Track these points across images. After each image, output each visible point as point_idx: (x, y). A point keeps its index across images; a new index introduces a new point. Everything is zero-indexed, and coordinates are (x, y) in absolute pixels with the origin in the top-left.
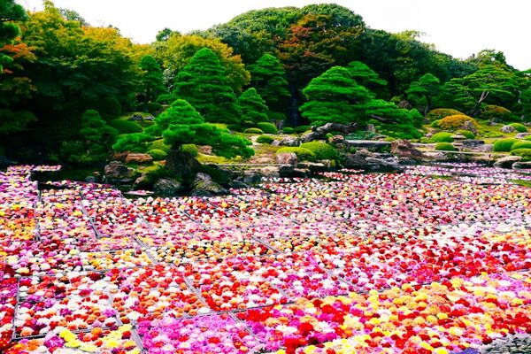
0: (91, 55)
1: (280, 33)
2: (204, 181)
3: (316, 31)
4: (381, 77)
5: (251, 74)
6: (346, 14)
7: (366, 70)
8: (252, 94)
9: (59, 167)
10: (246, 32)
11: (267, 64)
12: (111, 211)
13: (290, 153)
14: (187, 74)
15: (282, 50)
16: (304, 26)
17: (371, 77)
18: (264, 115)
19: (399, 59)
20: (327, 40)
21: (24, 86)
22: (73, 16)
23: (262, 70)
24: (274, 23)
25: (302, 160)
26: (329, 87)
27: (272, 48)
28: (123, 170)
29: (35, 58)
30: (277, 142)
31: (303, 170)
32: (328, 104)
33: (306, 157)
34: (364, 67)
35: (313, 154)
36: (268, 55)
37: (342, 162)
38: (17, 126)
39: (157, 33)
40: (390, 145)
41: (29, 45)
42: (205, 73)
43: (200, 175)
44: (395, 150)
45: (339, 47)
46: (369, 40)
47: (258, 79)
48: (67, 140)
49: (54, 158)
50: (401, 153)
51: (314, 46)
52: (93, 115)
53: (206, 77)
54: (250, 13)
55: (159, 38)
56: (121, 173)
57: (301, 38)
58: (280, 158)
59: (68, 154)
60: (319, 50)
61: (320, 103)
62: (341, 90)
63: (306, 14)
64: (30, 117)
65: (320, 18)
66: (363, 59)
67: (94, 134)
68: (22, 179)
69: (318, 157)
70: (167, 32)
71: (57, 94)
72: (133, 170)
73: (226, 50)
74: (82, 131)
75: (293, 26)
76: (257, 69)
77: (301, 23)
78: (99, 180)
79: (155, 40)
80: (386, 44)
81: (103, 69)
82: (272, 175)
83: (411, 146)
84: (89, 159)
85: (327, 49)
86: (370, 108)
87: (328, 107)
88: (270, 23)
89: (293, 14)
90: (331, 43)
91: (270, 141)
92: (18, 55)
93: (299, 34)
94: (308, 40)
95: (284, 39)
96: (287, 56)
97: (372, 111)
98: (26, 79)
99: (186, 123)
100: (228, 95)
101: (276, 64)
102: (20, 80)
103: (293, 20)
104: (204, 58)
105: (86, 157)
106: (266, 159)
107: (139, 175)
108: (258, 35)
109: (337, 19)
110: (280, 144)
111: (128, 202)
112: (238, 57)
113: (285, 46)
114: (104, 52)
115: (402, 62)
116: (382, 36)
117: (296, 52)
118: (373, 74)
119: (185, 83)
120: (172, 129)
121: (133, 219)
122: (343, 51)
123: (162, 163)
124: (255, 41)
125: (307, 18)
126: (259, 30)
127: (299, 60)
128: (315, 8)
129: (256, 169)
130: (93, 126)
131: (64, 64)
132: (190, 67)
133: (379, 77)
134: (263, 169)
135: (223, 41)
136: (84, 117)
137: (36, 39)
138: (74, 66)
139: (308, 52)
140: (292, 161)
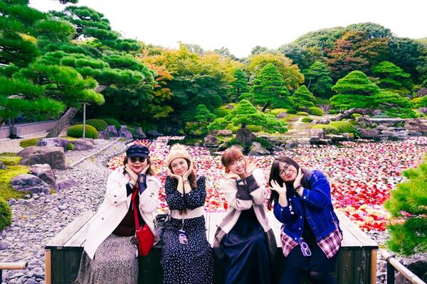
0: (202, 74)
1: (329, 46)
2: (256, 147)
3: (355, 43)
4: (405, 71)
5: (305, 76)
6: (377, 29)
7: (393, 67)
8: (303, 90)
9: (183, 137)
10: (304, 48)
11: (317, 68)
12: (200, 162)
13: (319, 128)
14: (258, 80)
15: (330, 57)
16: (346, 40)
17: (397, 72)
18: (311, 103)
19: (421, 57)
20: (363, 48)
21: (167, 93)
22: (197, 48)
23: (313, 73)
24: (325, 39)
25: (328, 133)
26: (349, 85)
27: (322, 57)
28: (214, 140)
29: (172, 77)
30: (315, 121)
31: (326, 140)
32: (349, 96)
33: (331, 131)
34: (392, 65)
35: (336, 129)
36: (318, 62)
37: (358, 134)
38: (163, 115)
39: (252, 50)
40: (404, 121)
41: (170, 71)
42: (270, 79)
43: (254, 143)
44: (407, 125)
45: (371, 52)
46: (395, 46)
47: (311, 78)
48: (190, 122)
49: (182, 132)
50: (411, 127)
51: (353, 53)
52: (202, 108)
53: (270, 82)
54: (309, 34)
55: (253, 53)
56: (213, 141)
57: (344, 48)
58: (312, 132)
59: (189, 130)
60: (357, 55)
61: (344, 95)
62: (357, 87)
63: (347, 31)
64: (170, 109)
65: (358, 33)
66: (391, 60)
67: (203, 118)
68: (163, 144)
69: (341, 131)
70: (258, 48)
71: (184, 96)
72: (220, 139)
73: (288, 61)
74: (196, 117)
75: (338, 40)
76: (310, 72)
77: (344, 37)
78: (201, 145)
79: (251, 54)
80: (409, 48)
81: (209, 81)
82: (305, 143)
83: (420, 122)
84: (200, 133)
85: (363, 54)
86: (378, 98)
87: (348, 98)
88: (322, 39)
89: (339, 32)
90: (365, 50)
91: (311, 121)
92: (164, 77)
93: (343, 45)
94: (349, 49)
95: (332, 50)
96: (333, 61)
97: (378, 100)
98: (167, 89)
99: (246, 113)
100: (284, 92)
101: (323, 68)
102: (165, 90)
103: (338, 37)
104: (269, 70)
105: (198, 132)
106: (304, 133)
107: (222, 142)
108: (312, 49)
109: (371, 33)
110: (317, 123)
111: (211, 158)
112: (296, 66)
113: (332, 54)
114: (210, 71)
115: (423, 60)
116: (406, 42)
117: (340, 58)
118: (399, 69)
119: (257, 86)
120: (238, 117)
121: (209, 167)
122: (374, 55)
123: (234, 136)
124: (309, 53)
125: (348, 34)
126: (313, 45)
127: (343, 64)
128: (355, 26)
129: (294, 139)
130: (202, 114)
131: (187, 79)
132: (260, 76)
133: (403, 72)
134: (299, 140)
135: (287, 56)
136: (198, 109)
137: (173, 67)
138: (192, 81)
139: (348, 58)
140: (320, 134)
